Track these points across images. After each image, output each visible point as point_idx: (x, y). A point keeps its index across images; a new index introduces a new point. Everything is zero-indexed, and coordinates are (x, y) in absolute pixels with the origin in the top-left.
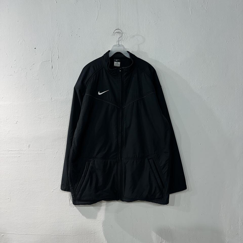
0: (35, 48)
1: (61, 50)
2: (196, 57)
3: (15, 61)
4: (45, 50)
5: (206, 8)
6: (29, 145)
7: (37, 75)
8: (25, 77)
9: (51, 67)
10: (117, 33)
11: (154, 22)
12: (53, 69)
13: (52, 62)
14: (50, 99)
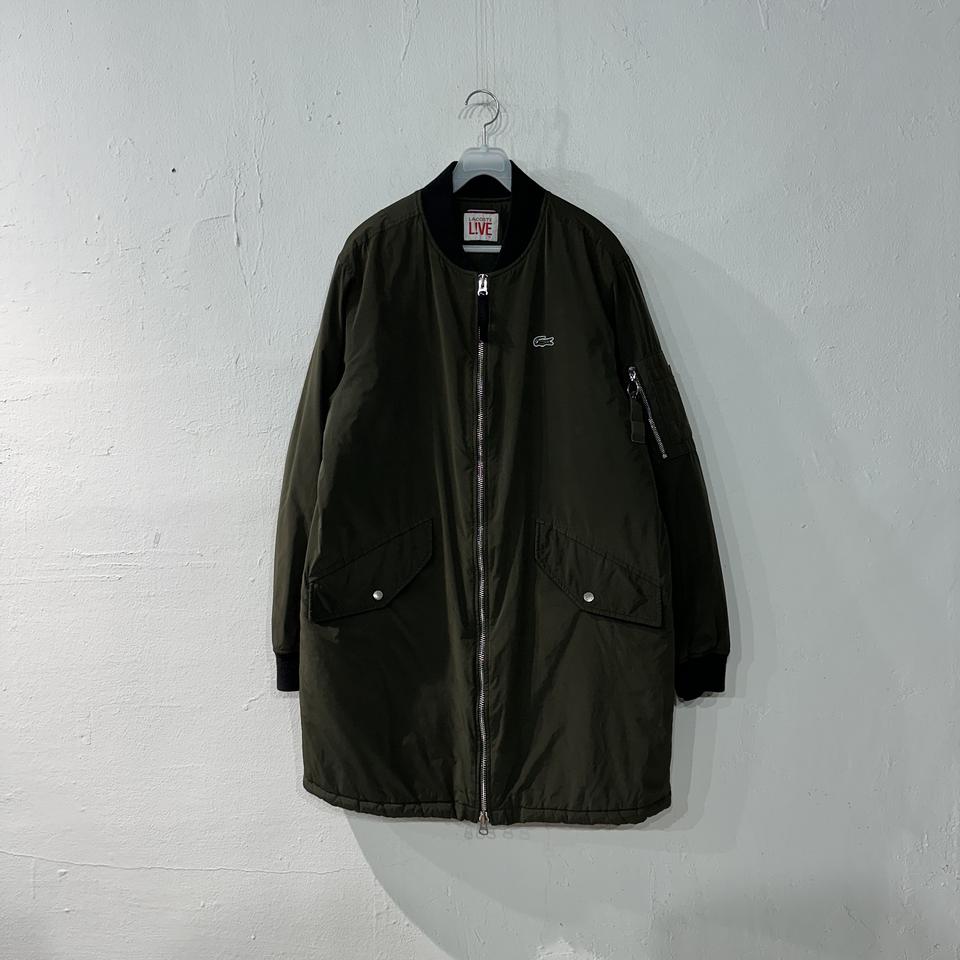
0: (174, 170)
1: (272, 174)
2: (786, 193)
3: (99, 218)
4: (210, 176)
5: (822, 5)
6: (158, 537)
7: (183, 270)
8: (138, 281)
9: (235, 241)
10: (480, 107)
11: (622, 62)
12: (240, 249)
13: (236, 221)
14: (234, 360)
